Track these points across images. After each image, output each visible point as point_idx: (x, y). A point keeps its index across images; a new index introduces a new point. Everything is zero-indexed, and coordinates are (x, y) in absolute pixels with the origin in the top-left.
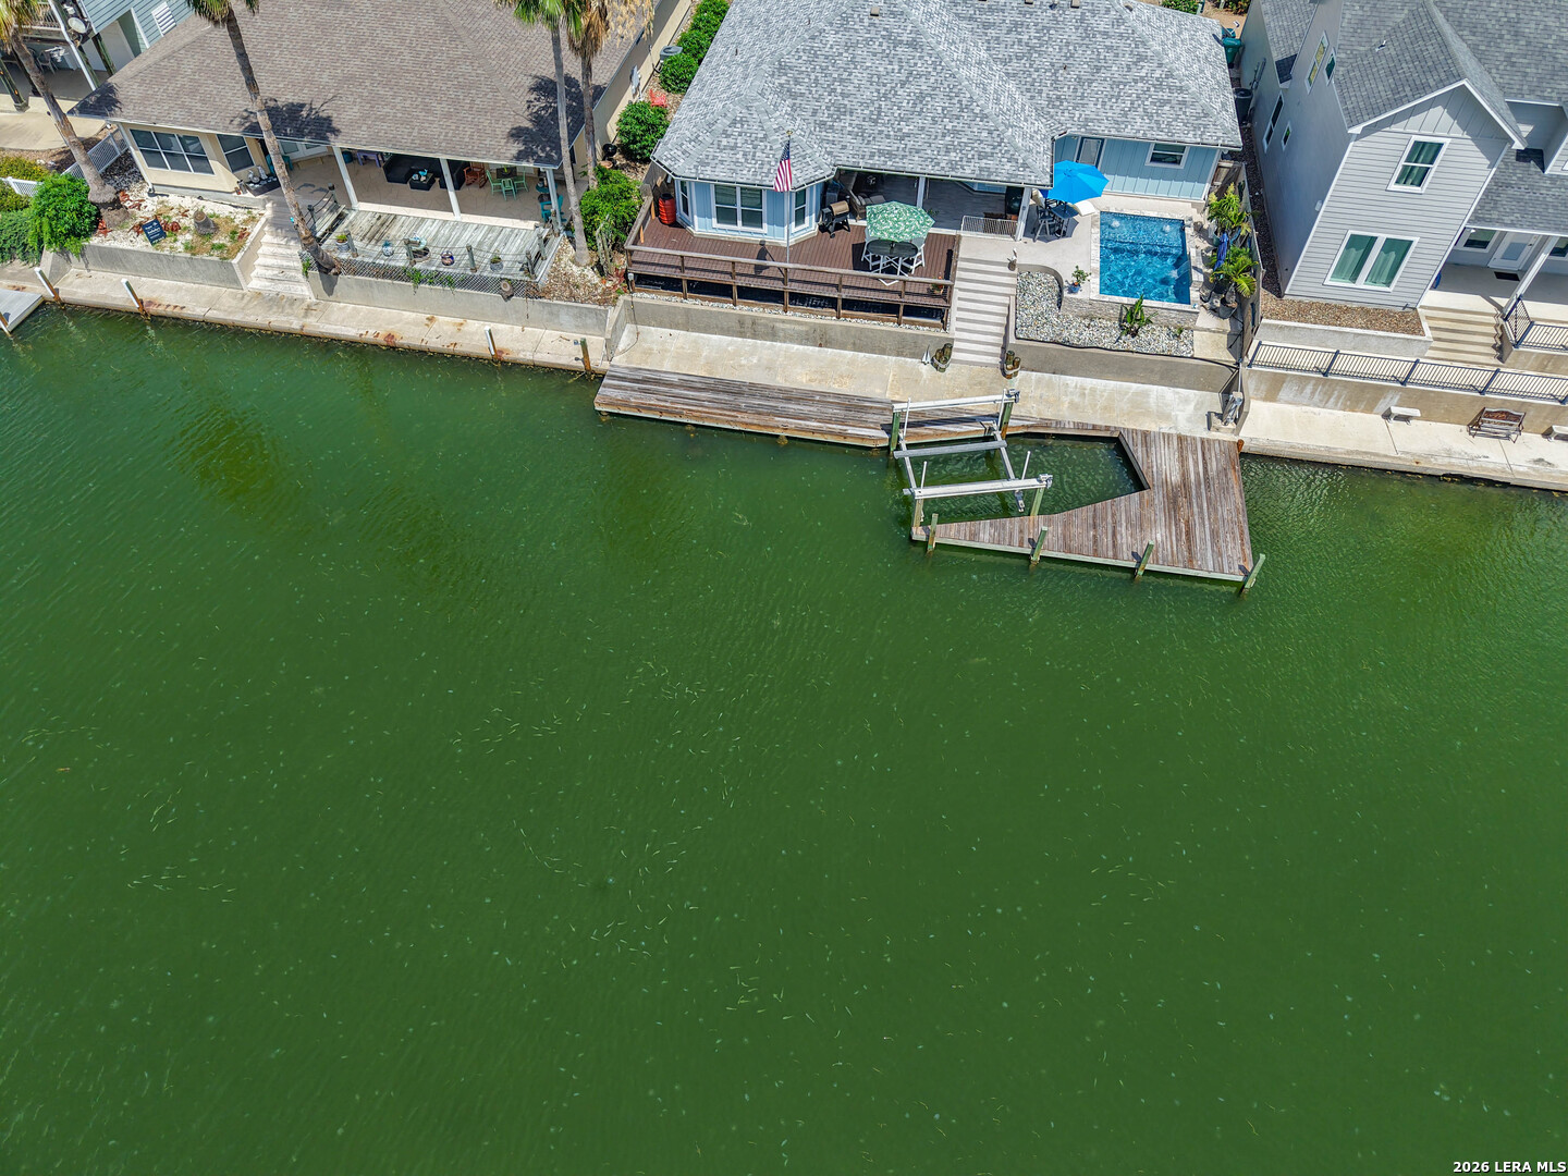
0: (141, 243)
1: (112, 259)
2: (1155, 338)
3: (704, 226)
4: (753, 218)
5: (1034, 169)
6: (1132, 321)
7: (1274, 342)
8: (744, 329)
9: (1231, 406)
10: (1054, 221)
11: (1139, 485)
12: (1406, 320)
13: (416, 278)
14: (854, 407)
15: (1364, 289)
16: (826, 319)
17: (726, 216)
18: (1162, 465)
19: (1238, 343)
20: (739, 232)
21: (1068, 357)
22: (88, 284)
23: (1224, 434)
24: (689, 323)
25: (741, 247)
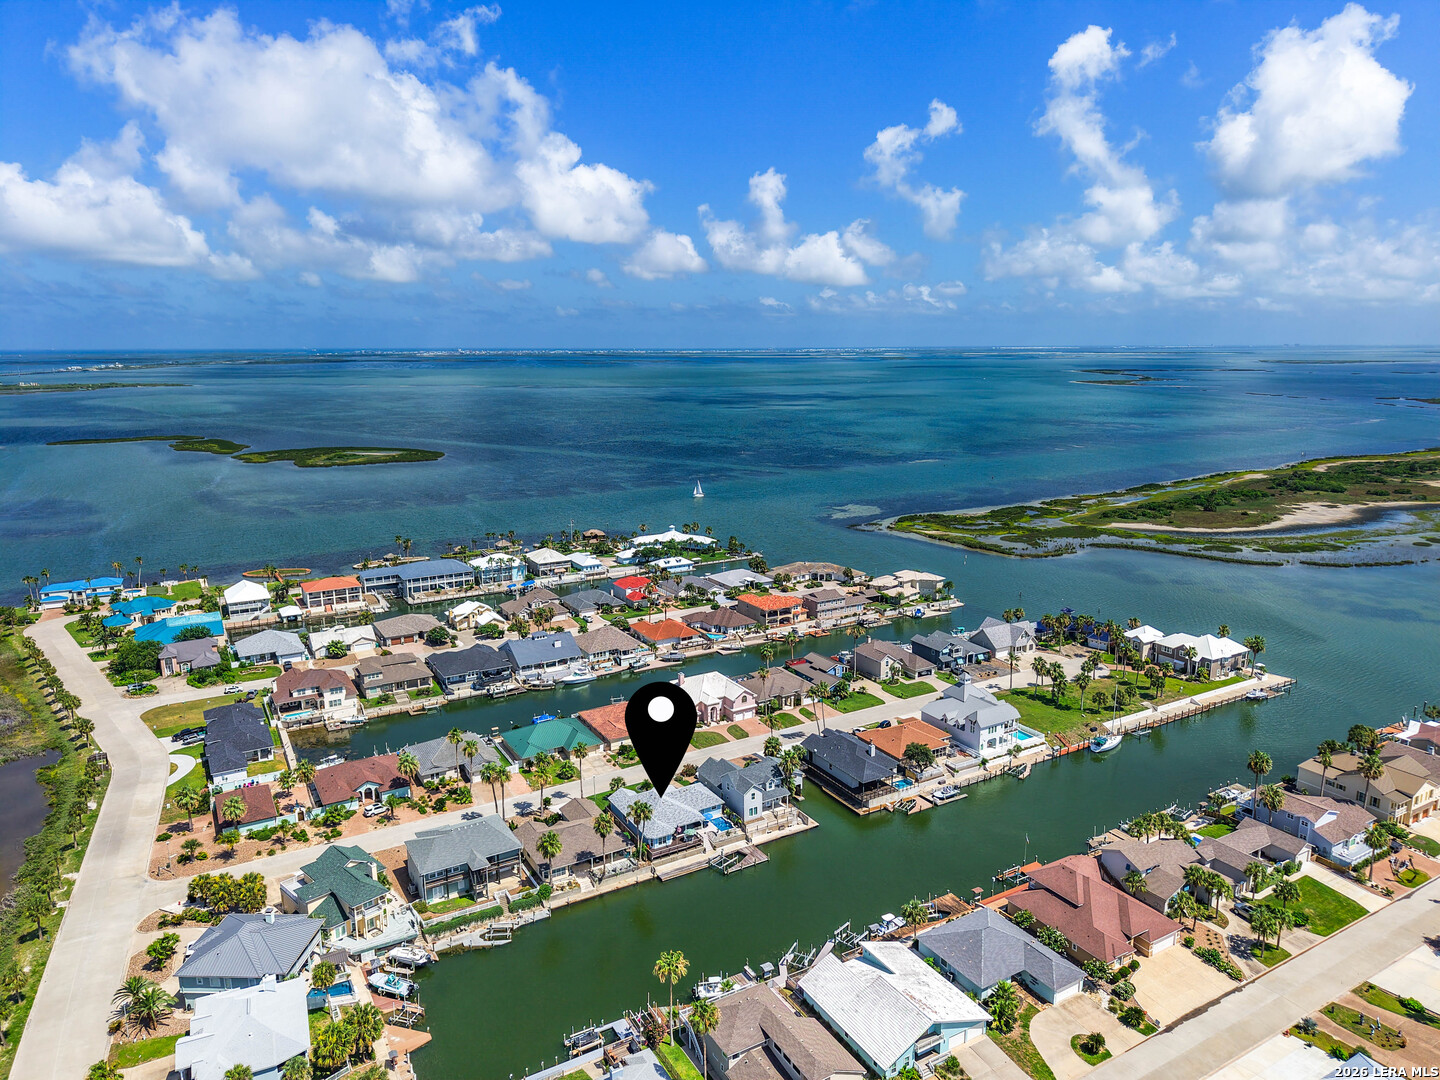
0: (560, 892)
1: (555, 897)
2: (732, 835)
3: (657, 846)
4: (665, 842)
5: (701, 818)
6: (728, 834)
7: (750, 828)
8: (673, 860)
9: (748, 839)
10: (705, 824)
11: (745, 855)
12: (762, 819)
13: (617, 875)
14: (700, 863)
15: (755, 816)
16: (685, 852)
17: (660, 843)
18: (746, 851)
19: (744, 830)
20: (663, 845)
21: (723, 843)
22: (555, 904)
23: (750, 844)
24: (664, 863)
25: (664, 848)
